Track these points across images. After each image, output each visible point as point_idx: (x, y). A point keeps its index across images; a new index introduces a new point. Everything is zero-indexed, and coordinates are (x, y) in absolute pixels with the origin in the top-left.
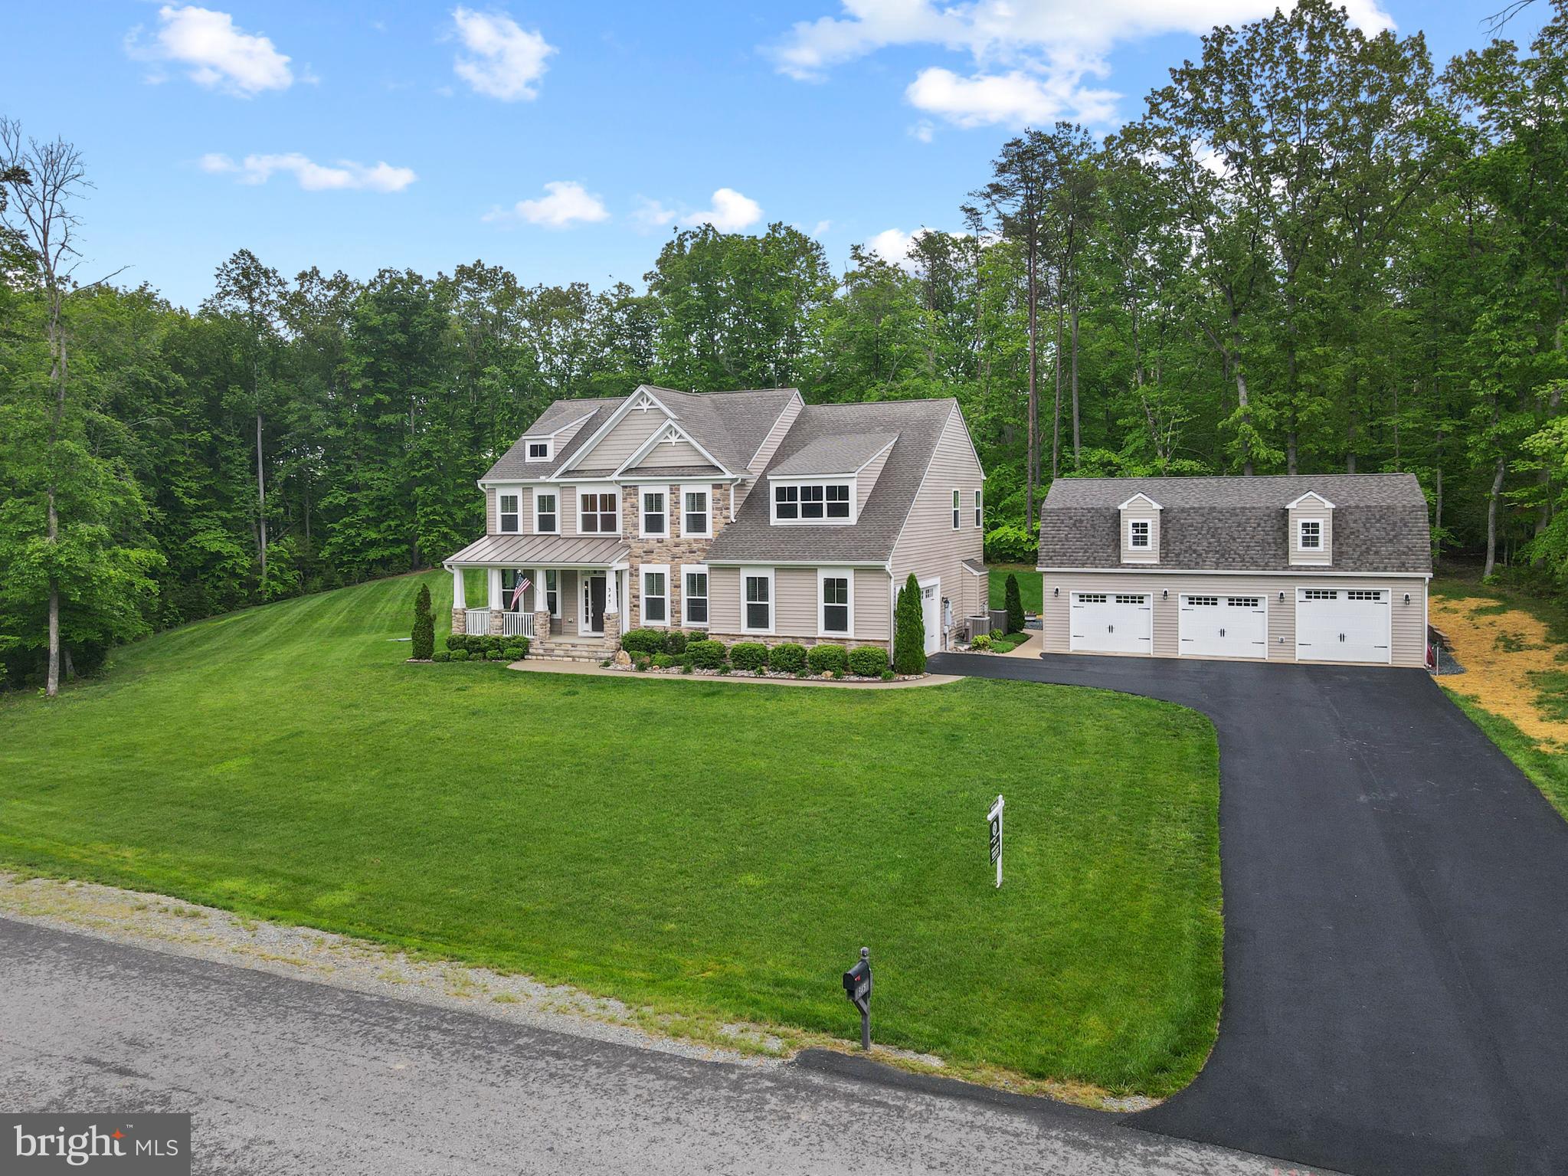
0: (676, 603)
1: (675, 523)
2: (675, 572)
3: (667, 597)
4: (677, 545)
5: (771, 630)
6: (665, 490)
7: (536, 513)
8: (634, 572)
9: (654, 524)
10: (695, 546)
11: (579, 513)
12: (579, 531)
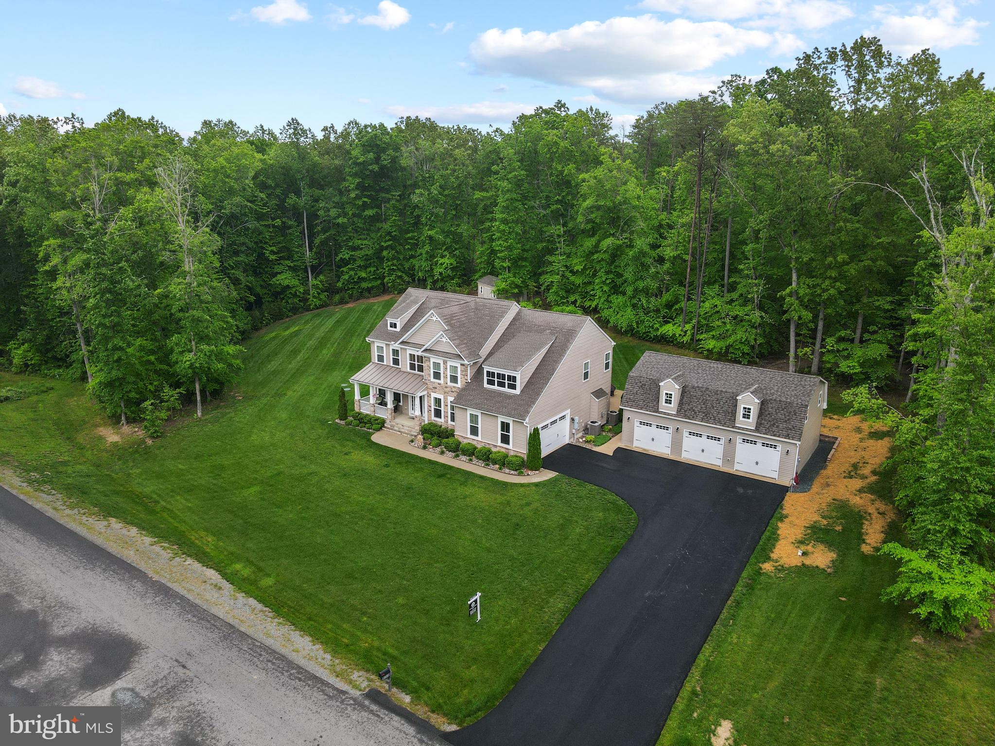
0: (446, 412)
1: (446, 377)
2: (446, 399)
3: (442, 409)
4: (446, 387)
5: (479, 438)
6: (441, 362)
7: (391, 357)
8: (429, 396)
9: (437, 375)
10: (454, 390)
11: (408, 362)
12: (408, 369)
